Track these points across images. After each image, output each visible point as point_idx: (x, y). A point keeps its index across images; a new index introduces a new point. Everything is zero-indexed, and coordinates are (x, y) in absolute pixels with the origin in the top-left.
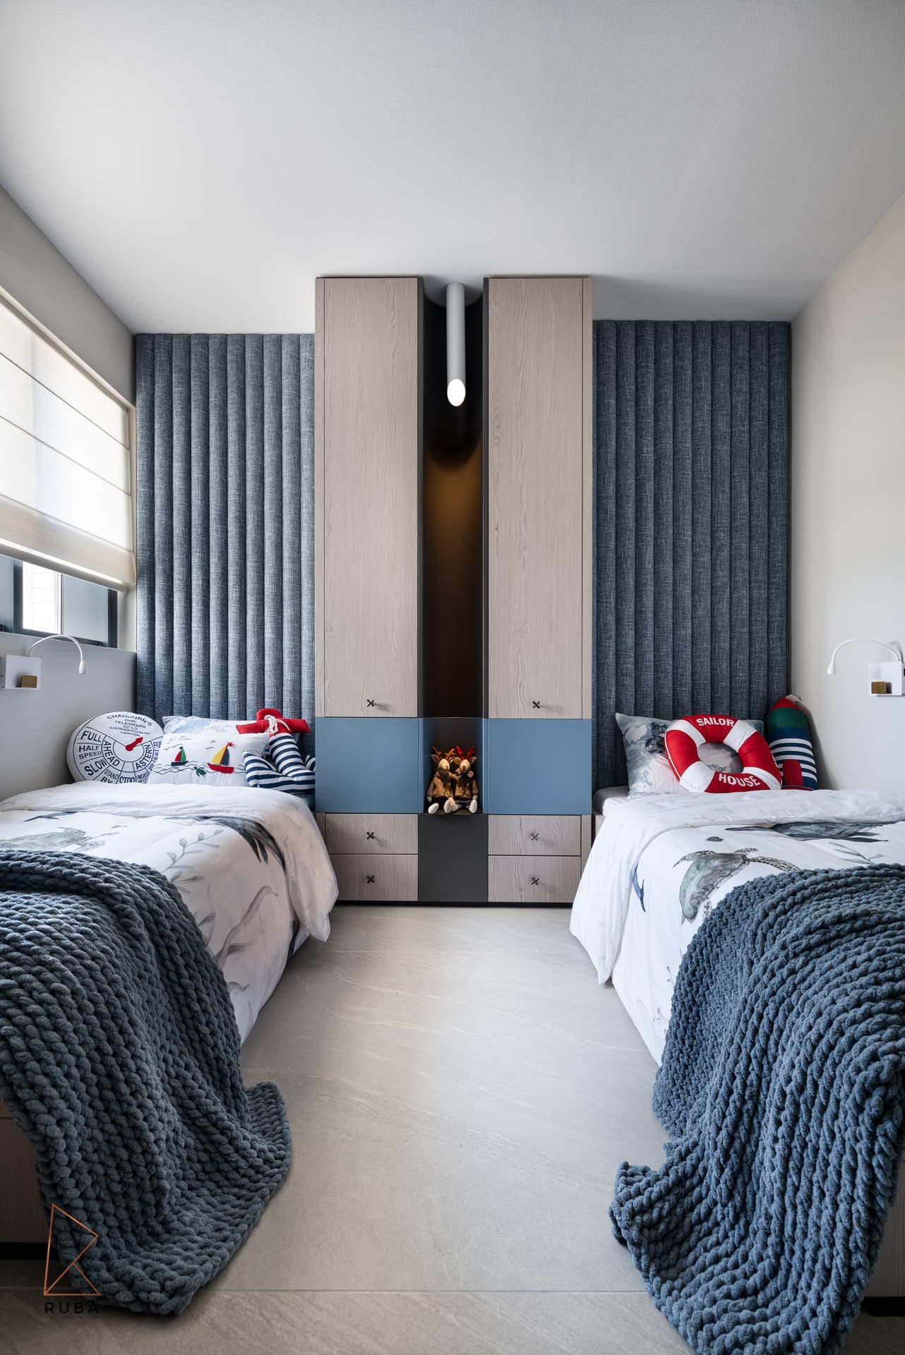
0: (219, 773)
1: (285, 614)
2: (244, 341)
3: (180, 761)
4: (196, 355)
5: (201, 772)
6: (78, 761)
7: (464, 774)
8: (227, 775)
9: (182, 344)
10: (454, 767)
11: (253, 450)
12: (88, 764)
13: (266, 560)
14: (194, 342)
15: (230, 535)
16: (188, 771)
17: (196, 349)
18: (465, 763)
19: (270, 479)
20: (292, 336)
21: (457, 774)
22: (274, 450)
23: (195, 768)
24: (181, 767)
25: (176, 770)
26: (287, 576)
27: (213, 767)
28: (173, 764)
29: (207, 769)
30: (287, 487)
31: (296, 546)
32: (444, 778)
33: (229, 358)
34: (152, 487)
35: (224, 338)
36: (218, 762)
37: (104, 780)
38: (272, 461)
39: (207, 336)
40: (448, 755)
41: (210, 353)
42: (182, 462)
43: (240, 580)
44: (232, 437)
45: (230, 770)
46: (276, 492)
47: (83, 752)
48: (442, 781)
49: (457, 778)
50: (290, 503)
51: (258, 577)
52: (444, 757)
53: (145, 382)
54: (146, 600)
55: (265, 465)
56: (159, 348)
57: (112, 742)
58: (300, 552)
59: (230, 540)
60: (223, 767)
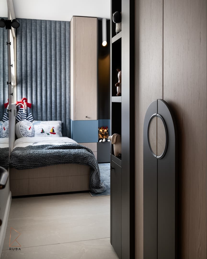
0: (53, 134)
1: (57, 93)
2: (46, 22)
3: (43, 132)
4: (34, 25)
5: (48, 134)
6: (21, 132)
7: (106, 133)
8: (55, 135)
9: (30, 22)
10: (103, 131)
11: (49, 51)
12: (23, 133)
13: (52, 79)
14: (33, 21)
15: (43, 73)
16: (45, 134)
17: (34, 24)
18: (105, 130)
19: (54, 58)
20: (59, 21)
21: (104, 133)
22: (55, 51)
23: (47, 133)
24: (43, 133)
25: (42, 134)
26: (58, 84)
27: (51, 133)
28: (41, 133)
29: (50, 133)
30: (58, 61)
31: (60, 76)
32: (101, 134)
33: (43, 26)
34: (22, 60)
35: (41, 21)
36: (52, 132)
37: (26, 137)
38: (54, 54)
39: (36, 20)
40: (101, 128)
41: (37, 25)
42: (30, 53)
43: (46, 85)
44: (43, 47)
45: (55, 134)
46: (55, 62)
47: (21, 130)
48: (101, 135)
49: (104, 134)
50: (59, 65)
51: (50, 84)
52: (101, 129)
53: (20, 32)
54: (20, 90)
55: (52, 55)
56: (24, 23)
57: (26, 128)
58: (61, 77)
59: (43, 74)
60: (53, 133)
